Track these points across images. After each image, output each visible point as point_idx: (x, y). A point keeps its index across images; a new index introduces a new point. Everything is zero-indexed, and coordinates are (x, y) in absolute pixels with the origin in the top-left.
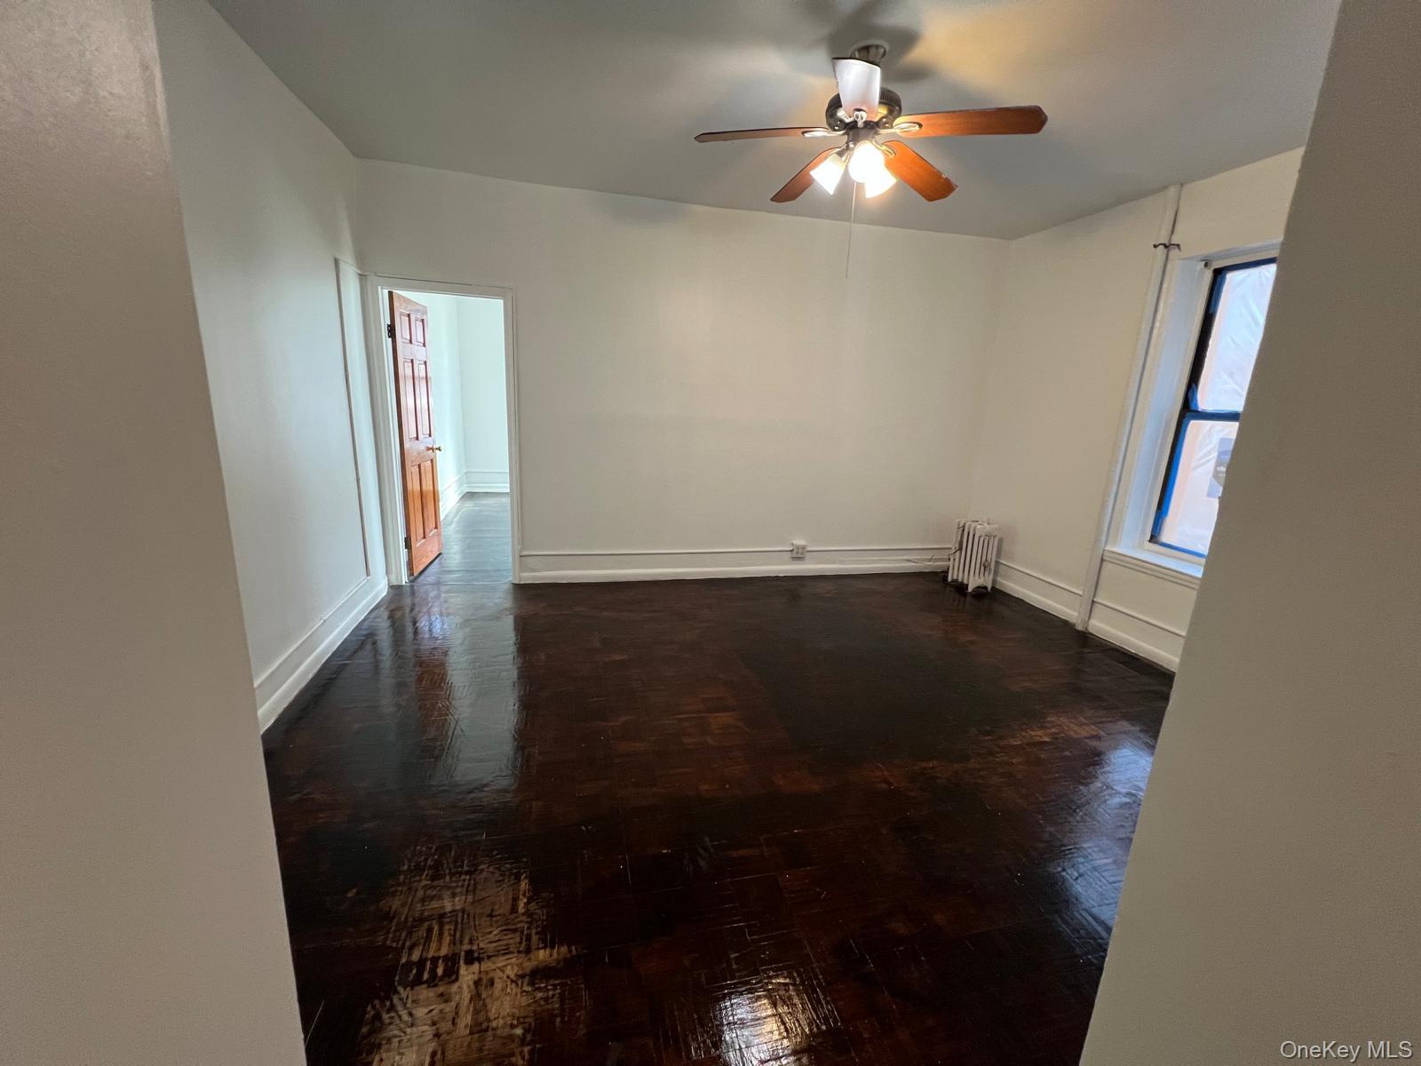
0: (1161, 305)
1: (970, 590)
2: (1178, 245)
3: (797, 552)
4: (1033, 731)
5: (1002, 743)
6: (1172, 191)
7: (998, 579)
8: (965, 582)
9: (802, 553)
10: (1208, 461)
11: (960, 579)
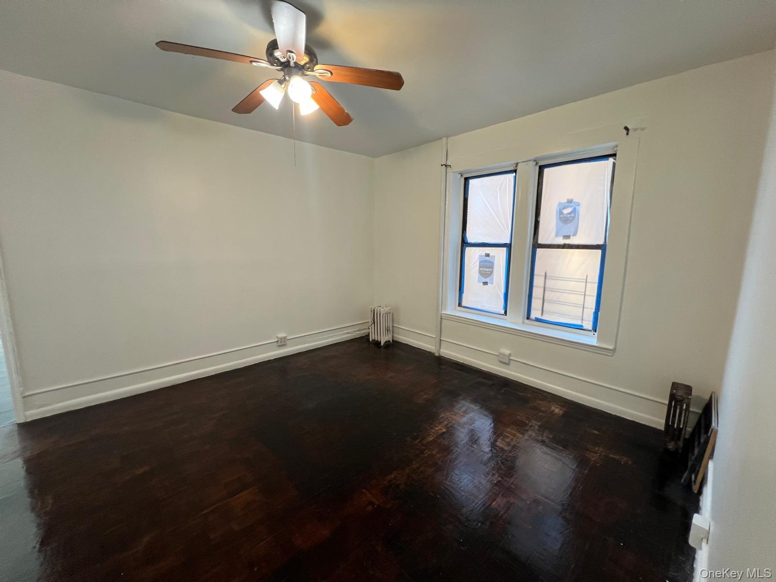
0: (447, 193)
1: (382, 344)
2: (450, 166)
3: (281, 342)
4: (436, 427)
5: (425, 442)
6: (444, 139)
7: (395, 335)
8: (379, 340)
9: (285, 341)
10: (476, 266)
11: (376, 339)
